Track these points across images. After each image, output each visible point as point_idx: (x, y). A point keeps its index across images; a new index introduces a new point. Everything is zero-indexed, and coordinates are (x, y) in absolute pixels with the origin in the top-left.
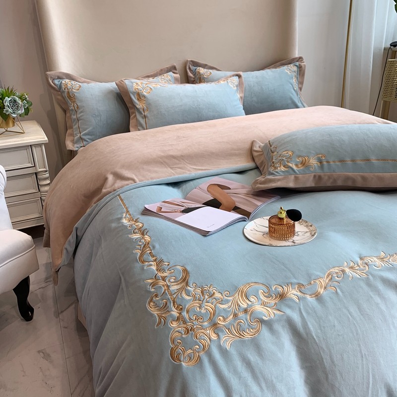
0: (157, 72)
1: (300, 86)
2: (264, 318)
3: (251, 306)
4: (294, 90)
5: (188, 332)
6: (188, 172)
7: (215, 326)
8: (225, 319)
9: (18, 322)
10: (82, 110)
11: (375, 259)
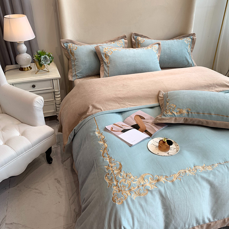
0: (116, 39)
1: (192, 50)
2: (149, 189)
3: (145, 183)
4: (188, 52)
5: (120, 191)
6: (126, 107)
7: (130, 190)
8: (134, 188)
9: (45, 164)
10: (77, 60)
11: (200, 167)
